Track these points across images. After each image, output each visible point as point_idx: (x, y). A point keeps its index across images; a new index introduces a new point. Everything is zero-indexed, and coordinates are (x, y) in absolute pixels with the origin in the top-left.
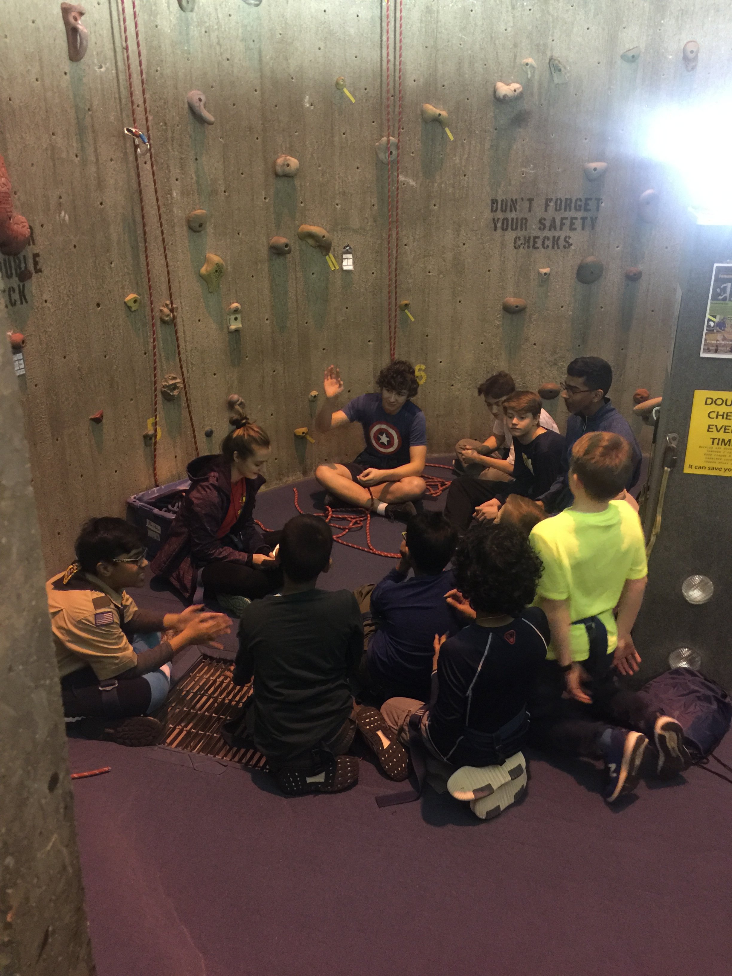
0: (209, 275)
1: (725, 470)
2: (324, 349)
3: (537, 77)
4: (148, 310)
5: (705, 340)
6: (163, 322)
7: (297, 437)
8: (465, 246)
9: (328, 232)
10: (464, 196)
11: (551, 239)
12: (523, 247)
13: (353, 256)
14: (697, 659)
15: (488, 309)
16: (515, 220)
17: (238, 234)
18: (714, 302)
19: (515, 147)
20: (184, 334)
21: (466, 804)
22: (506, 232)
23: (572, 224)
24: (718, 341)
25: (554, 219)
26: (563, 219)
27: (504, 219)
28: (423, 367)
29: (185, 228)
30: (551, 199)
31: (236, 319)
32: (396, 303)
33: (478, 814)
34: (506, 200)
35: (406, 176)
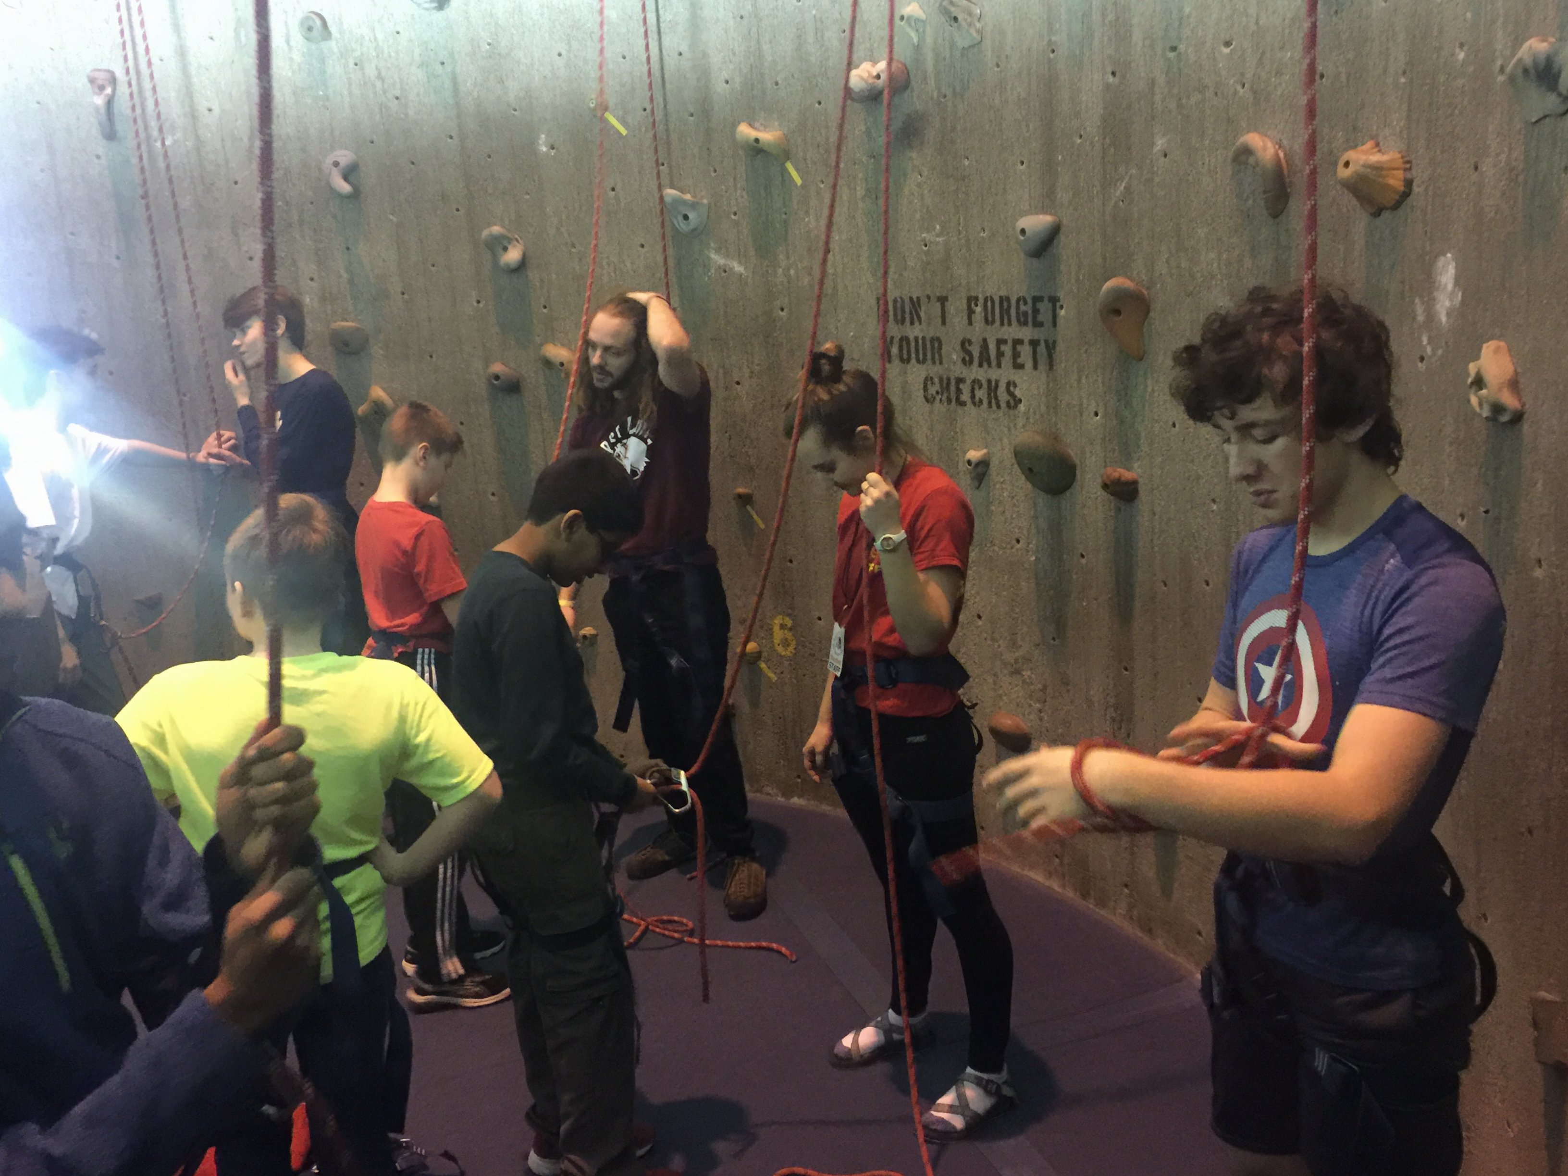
3: (929, 40)
10: (830, 291)
11: (985, 385)
12: (941, 400)
17: (431, 357)
19: (906, 191)
22: (909, 366)
23: (1016, 355)
25: (985, 340)
26: (1000, 342)
27: (901, 339)
28: (789, 622)
29: (328, 347)
30: (977, 299)
34: (901, 298)
35: (727, 256)
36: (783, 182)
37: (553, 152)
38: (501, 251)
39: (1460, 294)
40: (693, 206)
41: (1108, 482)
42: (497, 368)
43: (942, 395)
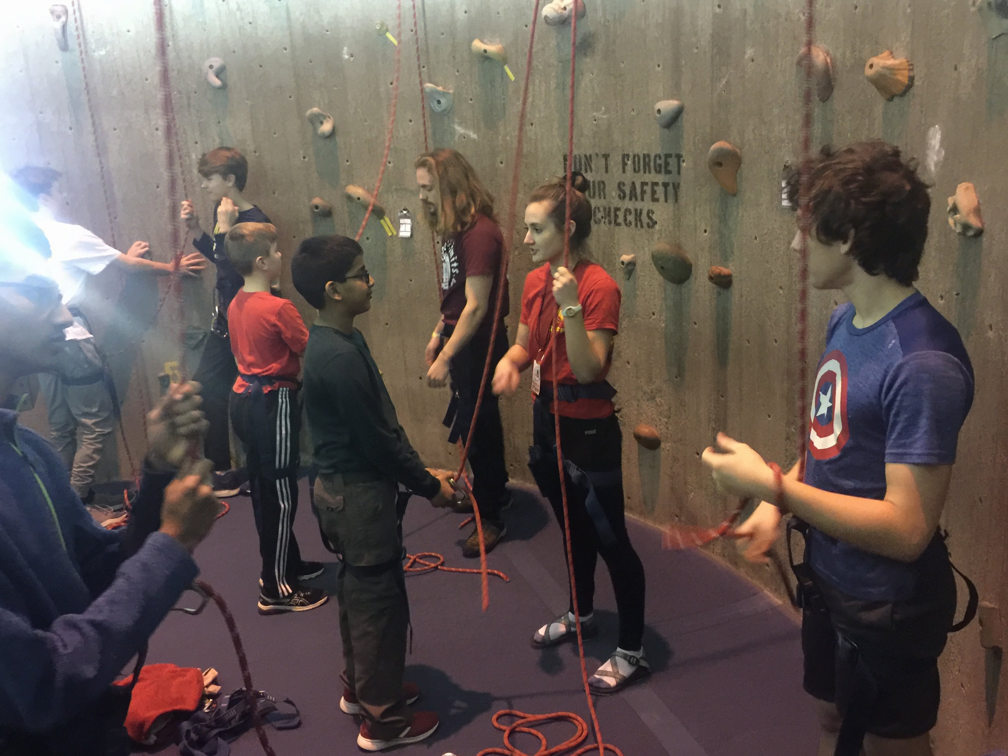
2: (386, 324)
10: (533, 151)
11: (633, 213)
12: (604, 222)
13: (412, 222)
19: (583, 85)
23: (654, 192)
25: (633, 183)
26: (643, 184)
30: (629, 155)
34: (579, 155)
35: (466, 128)
36: (502, 78)
37: (352, 59)
38: (319, 124)
39: (943, 152)
40: (444, 94)
41: (713, 276)
42: (317, 201)
43: (605, 219)
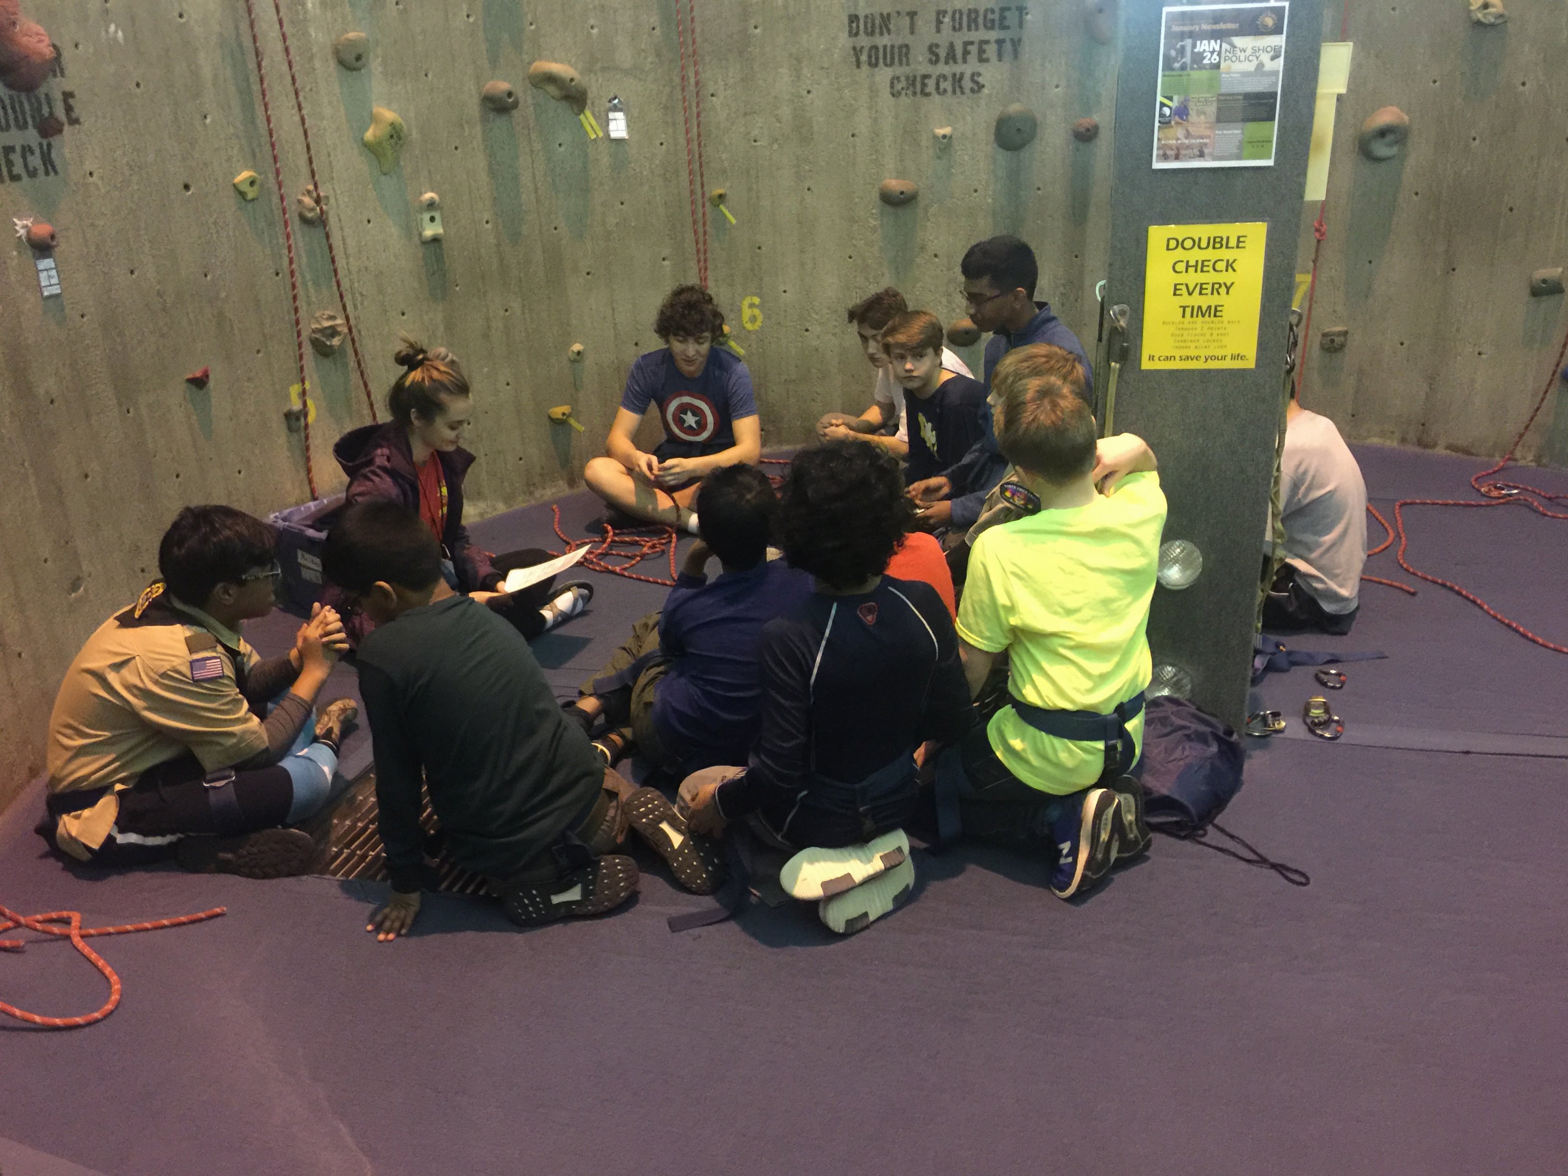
0: (380, 143)
1: (1207, 360)
2: (588, 274)
4: (275, 199)
5: (1159, 139)
6: (304, 220)
7: (552, 420)
8: (810, 96)
9: (581, 73)
10: (803, 10)
11: (950, 79)
12: (906, 94)
13: (627, 115)
14: (1184, 681)
15: (857, 200)
16: (888, 49)
17: (426, 75)
18: (1167, 73)
20: (344, 244)
21: (811, 907)
22: (876, 70)
23: (981, 51)
24: (1178, 139)
25: (952, 44)
26: (967, 44)
27: (870, 48)
28: (756, 300)
29: (332, 63)
30: (946, 12)
31: (432, 219)
32: (703, 194)
33: (831, 924)
34: (872, 14)
42: (489, 87)
43: (908, 90)
